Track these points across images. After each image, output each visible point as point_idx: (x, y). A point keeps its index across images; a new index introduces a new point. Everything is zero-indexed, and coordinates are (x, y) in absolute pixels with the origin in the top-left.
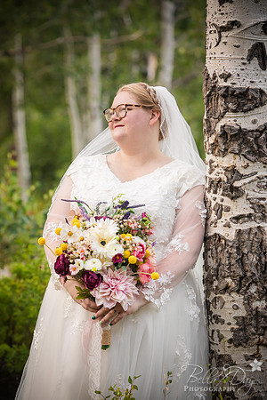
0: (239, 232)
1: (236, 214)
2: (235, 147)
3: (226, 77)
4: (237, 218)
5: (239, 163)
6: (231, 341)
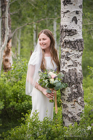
0: (69, 70)
1: (69, 65)
2: (68, 46)
3: (66, 26)
4: (69, 66)
5: (69, 50)
6: (67, 100)
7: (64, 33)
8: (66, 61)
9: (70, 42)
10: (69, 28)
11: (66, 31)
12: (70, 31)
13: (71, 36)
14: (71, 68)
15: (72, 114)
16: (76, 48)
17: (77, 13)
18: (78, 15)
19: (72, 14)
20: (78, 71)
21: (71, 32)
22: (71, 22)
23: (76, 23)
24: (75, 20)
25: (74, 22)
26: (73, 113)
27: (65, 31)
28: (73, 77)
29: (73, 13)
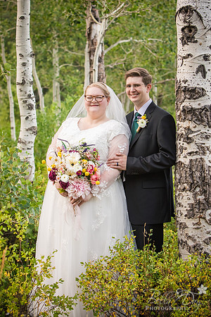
0: (191, 161)
1: (190, 151)
2: (189, 117)
5: (191, 125)
6: (186, 216)
7: (183, 94)
8: (185, 145)
9: (192, 111)
10: (192, 85)
11: (186, 90)
12: (193, 90)
13: (195, 99)
14: (194, 158)
15: (195, 240)
16: (203, 121)
17: (206, 58)
18: (208, 62)
19: (196, 61)
20: (207, 163)
21: (195, 93)
22: (195, 74)
23: (204, 76)
24: (202, 70)
25: (200, 74)
26: (196, 237)
27: (183, 91)
28: (198, 174)
29: (199, 58)
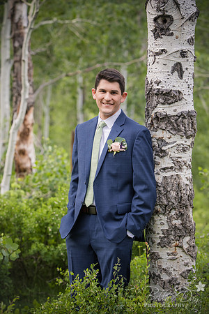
7: (155, 98)
8: (158, 159)
9: (166, 118)
10: (166, 87)
11: (160, 93)
12: (168, 93)
13: (169, 104)
14: (168, 174)
15: (170, 274)
16: (180, 130)
17: (183, 54)
18: (186, 59)
19: (171, 58)
20: (184, 181)
21: (170, 97)
22: (170, 73)
23: (181, 77)
24: (178, 69)
25: (176, 73)
26: (171, 270)
27: (156, 94)
28: (173, 194)
29: (175, 55)
